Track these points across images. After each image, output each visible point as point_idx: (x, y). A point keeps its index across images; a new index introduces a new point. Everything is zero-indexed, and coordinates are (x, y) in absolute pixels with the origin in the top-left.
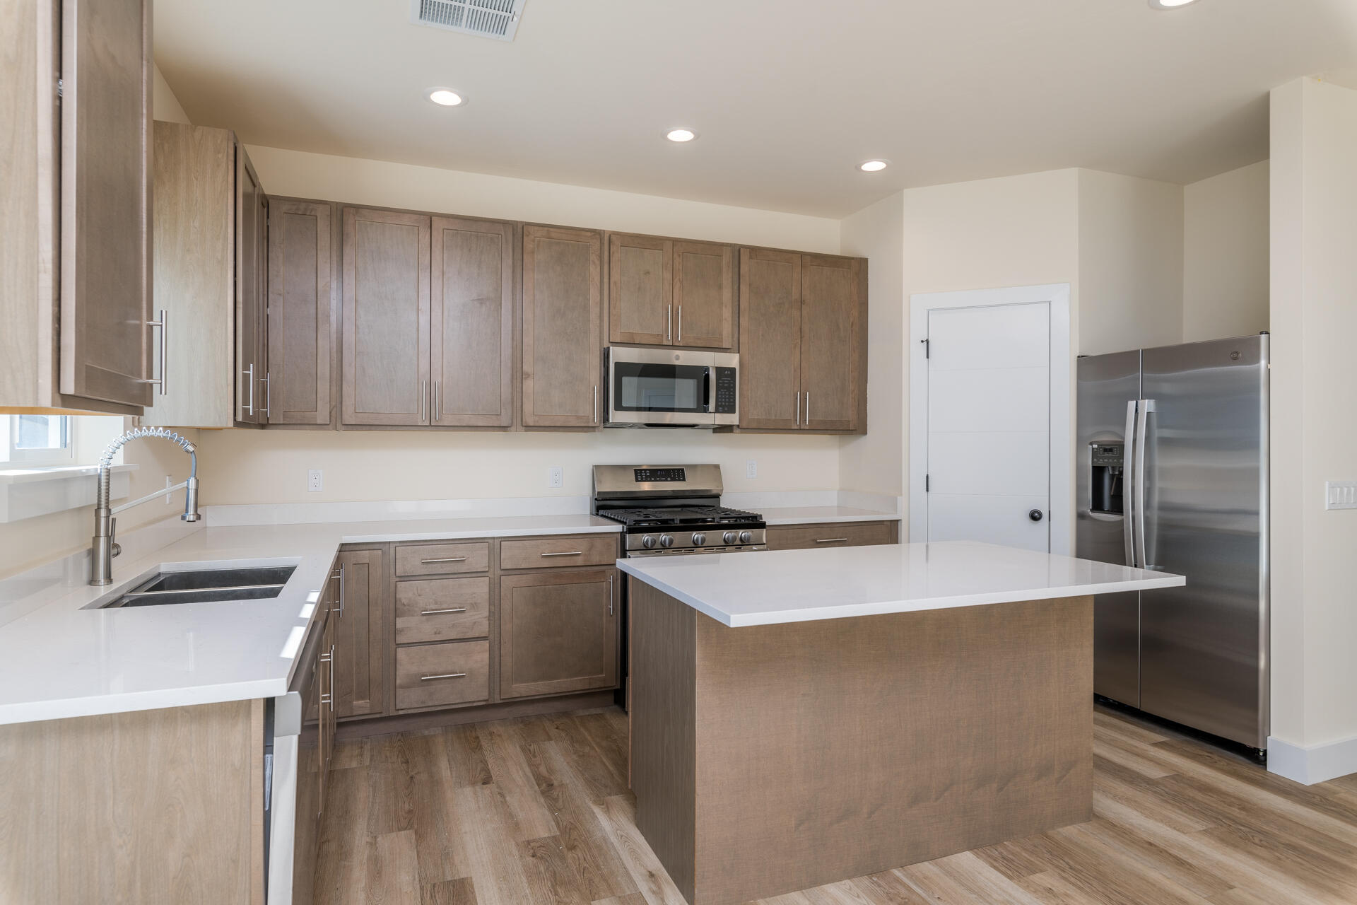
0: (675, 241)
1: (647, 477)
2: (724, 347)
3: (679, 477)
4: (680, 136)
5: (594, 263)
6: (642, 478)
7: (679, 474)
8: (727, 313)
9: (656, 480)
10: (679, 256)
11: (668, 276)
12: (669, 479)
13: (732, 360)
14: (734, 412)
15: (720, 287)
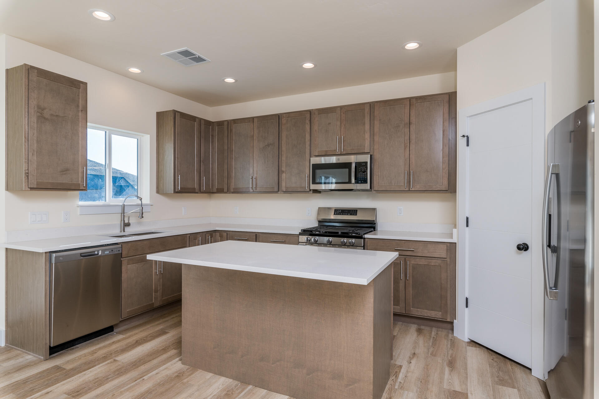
0: (341, 107)
1: (339, 213)
2: (366, 152)
3: (354, 214)
4: (308, 65)
5: (307, 123)
6: (337, 213)
7: (354, 212)
8: (367, 136)
9: (343, 215)
10: (344, 113)
11: (339, 123)
12: (349, 214)
13: (366, 158)
14: (367, 183)
15: (364, 124)
